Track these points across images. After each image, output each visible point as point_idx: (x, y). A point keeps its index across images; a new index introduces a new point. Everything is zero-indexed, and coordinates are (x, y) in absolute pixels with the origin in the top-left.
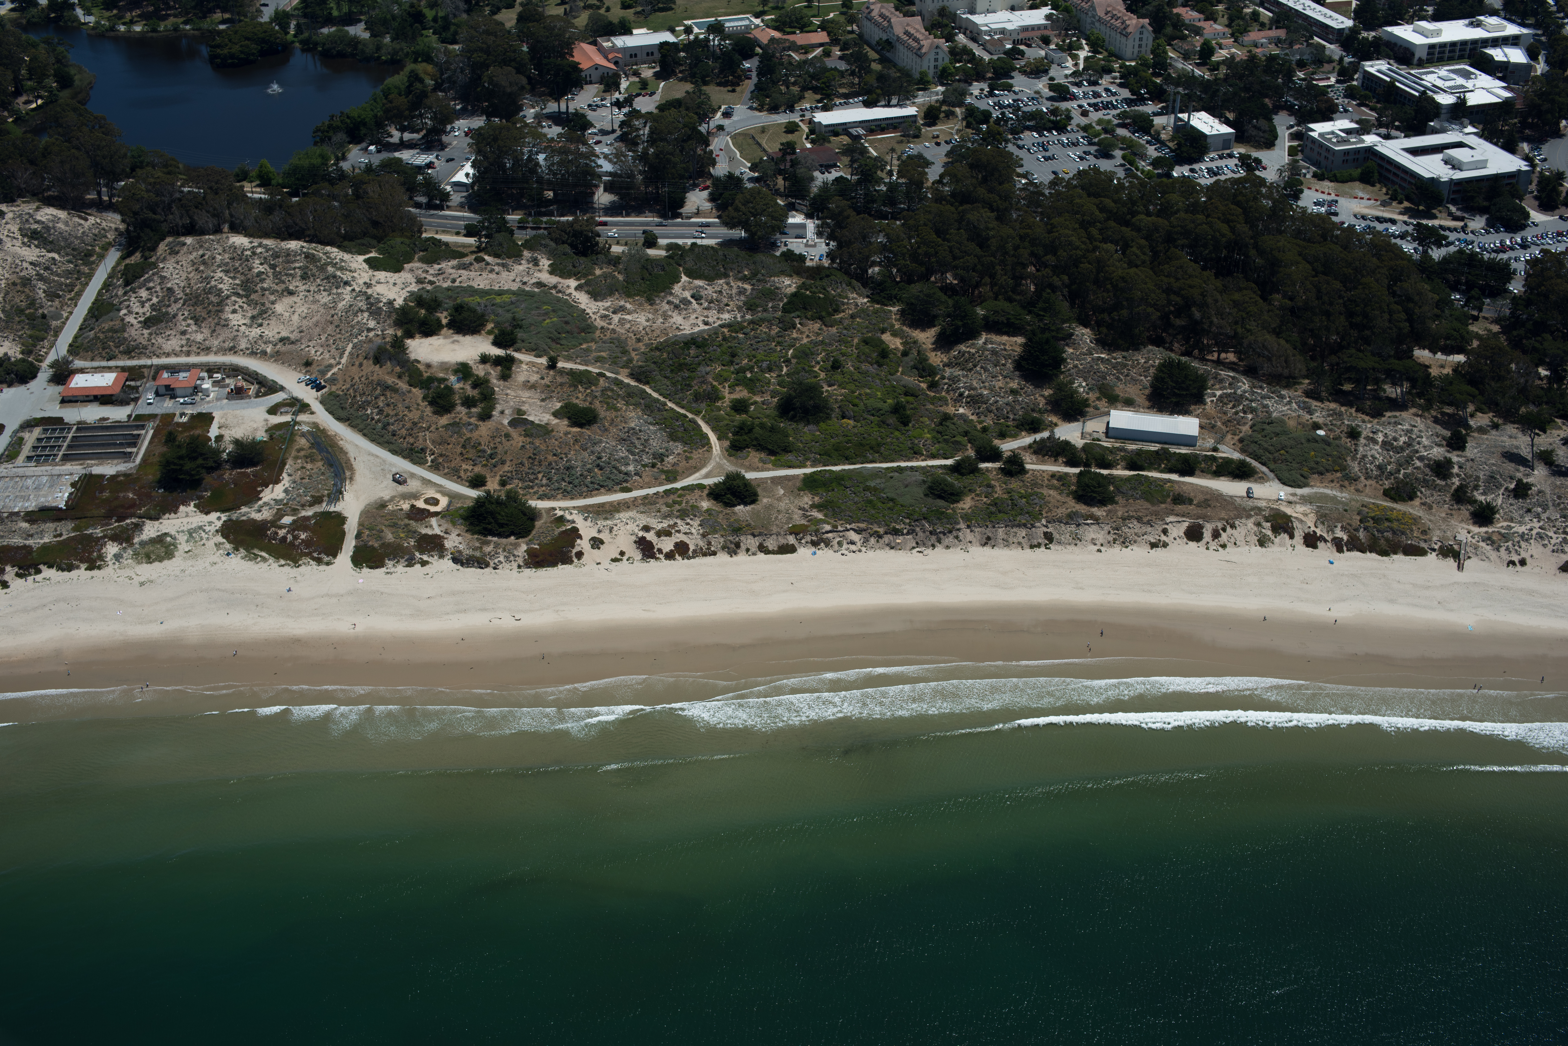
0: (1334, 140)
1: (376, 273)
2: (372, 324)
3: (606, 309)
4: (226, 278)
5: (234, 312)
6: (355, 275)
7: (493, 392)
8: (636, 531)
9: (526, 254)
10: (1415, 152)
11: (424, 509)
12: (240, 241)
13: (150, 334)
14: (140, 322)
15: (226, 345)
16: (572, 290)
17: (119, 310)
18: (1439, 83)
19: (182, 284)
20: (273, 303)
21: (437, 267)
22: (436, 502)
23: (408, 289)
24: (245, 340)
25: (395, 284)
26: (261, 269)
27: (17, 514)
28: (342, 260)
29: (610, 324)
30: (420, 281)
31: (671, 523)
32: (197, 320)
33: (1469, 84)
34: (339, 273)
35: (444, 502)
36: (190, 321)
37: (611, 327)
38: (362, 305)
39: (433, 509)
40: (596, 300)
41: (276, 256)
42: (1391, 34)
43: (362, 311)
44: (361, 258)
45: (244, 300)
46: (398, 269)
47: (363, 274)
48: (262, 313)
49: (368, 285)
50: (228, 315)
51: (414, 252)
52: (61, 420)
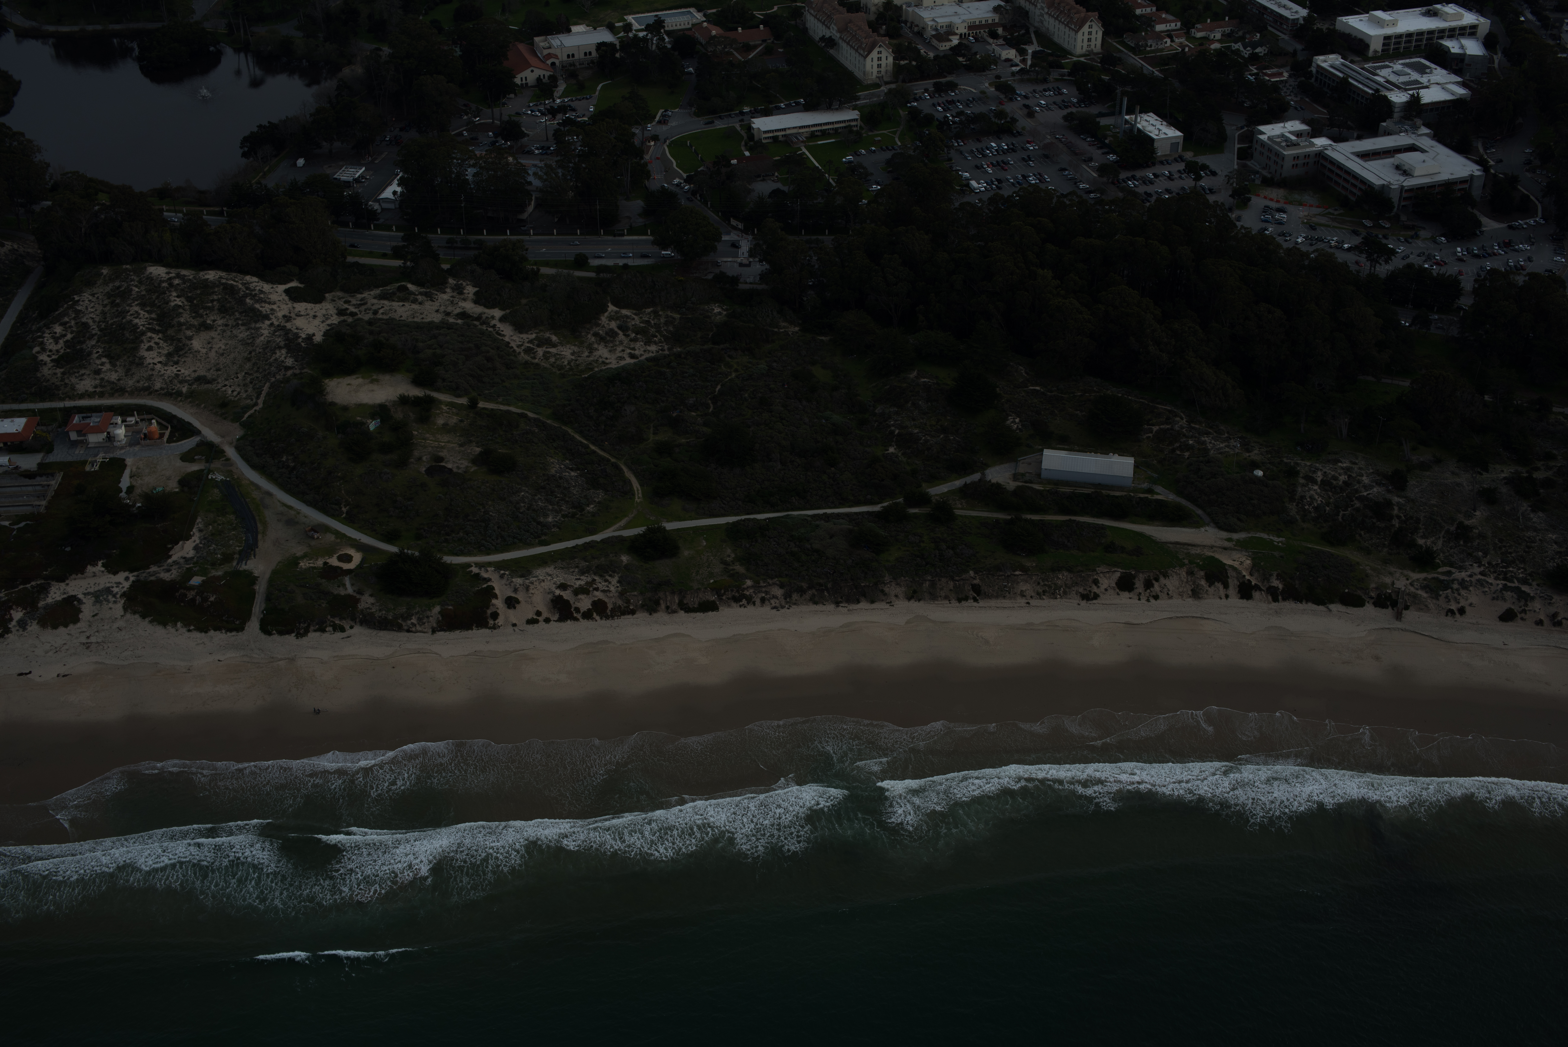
0: (1284, 144)
1: (295, 305)
2: (289, 362)
3: (531, 342)
4: (142, 312)
5: (150, 349)
6: (275, 307)
8: (554, 589)
9: (451, 281)
10: (1365, 156)
11: (338, 567)
12: (158, 271)
13: (63, 373)
14: (52, 361)
15: (140, 385)
17: (31, 348)
18: (1393, 78)
19: (97, 319)
20: (190, 338)
21: (360, 296)
22: (348, 559)
23: (329, 322)
25: (315, 317)
26: (178, 302)
28: (261, 292)
29: (534, 358)
30: (341, 312)
31: (589, 579)
32: (112, 358)
33: (1424, 80)
34: (257, 306)
36: (104, 360)
37: (536, 361)
38: (280, 341)
39: (346, 567)
42: (1346, 24)
43: (280, 348)
44: (282, 288)
45: (160, 335)
47: (283, 306)
49: (287, 318)
50: (143, 352)
51: (336, 280)
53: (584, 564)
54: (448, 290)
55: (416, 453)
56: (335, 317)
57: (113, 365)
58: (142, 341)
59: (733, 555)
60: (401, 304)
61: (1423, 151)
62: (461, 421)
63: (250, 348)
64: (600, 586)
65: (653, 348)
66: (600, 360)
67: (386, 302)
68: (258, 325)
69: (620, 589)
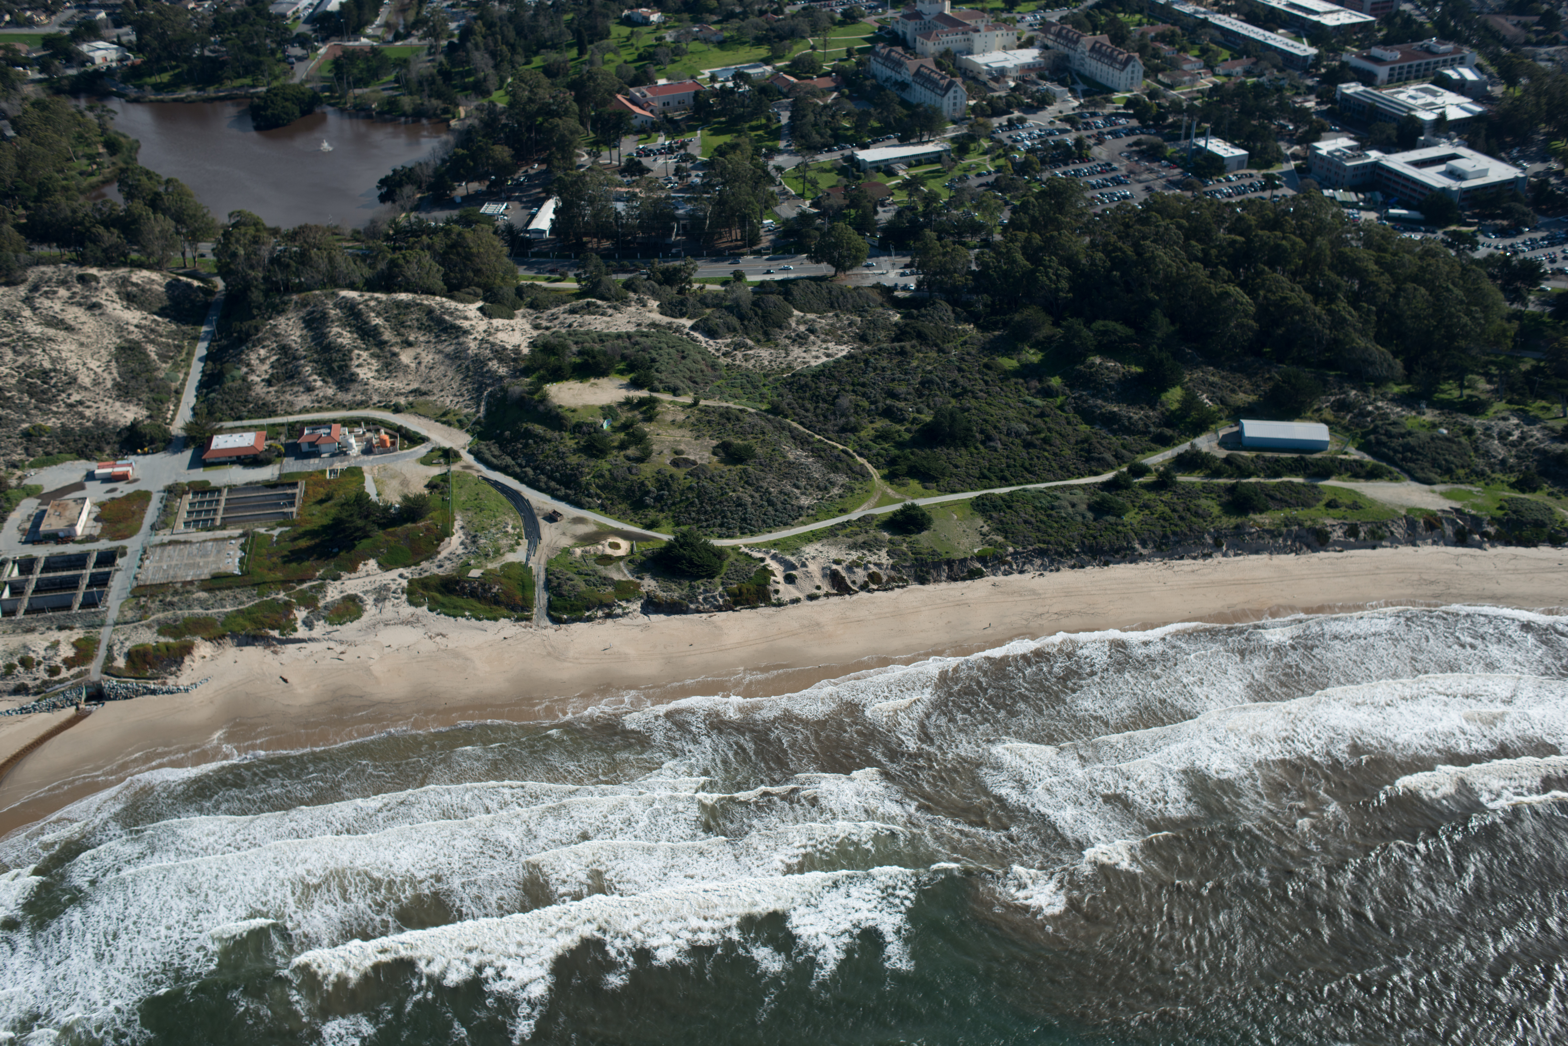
0: (1342, 157)
1: (492, 321)
2: (503, 371)
4: (344, 332)
5: (360, 365)
6: (473, 323)
7: (645, 435)
8: (827, 565)
10: (1419, 164)
11: (609, 555)
12: (350, 295)
13: (277, 391)
14: (263, 380)
15: (358, 399)
16: (687, 330)
17: (239, 370)
18: (1413, 101)
19: (299, 341)
20: (397, 354)
21: (549, 312)
22: (616, 546)
23: (528, 335)
24: (377, 393)
25: (513, 331)
26: (379, 321)
27: (191, 583)
28: (456, 310)
29: (735, 360)
31: (859, 554)
32: (324, 376)
34: (457, 322)
35: (626, 545)
36: (315, 377)
37: (737, 363)
38: (488, 353)
40: (714, 338)
41: (389, 308)
43: (490, 359)
44: (473, 306)
45: (367, 353)
46: (511, 317)
47: (481, 322)
48: (388, 365)
49: (489, 333)
51: (522, 298)
52: (207, 483)
53: (848, 541)
54: (633, 304)
55: (656, 448)
56: (532, 330)
57: (326, 382)
58: (351, 359)
59: (986, 526)
60: (593, 317)
61: (1466, 158)
62: (688, 418)
63: (458, 361)
64: (871, 559)
65: (845, 347)
66: (799, 360)
67: (577, 316)
68: (461, 340)
69: (890, 561)
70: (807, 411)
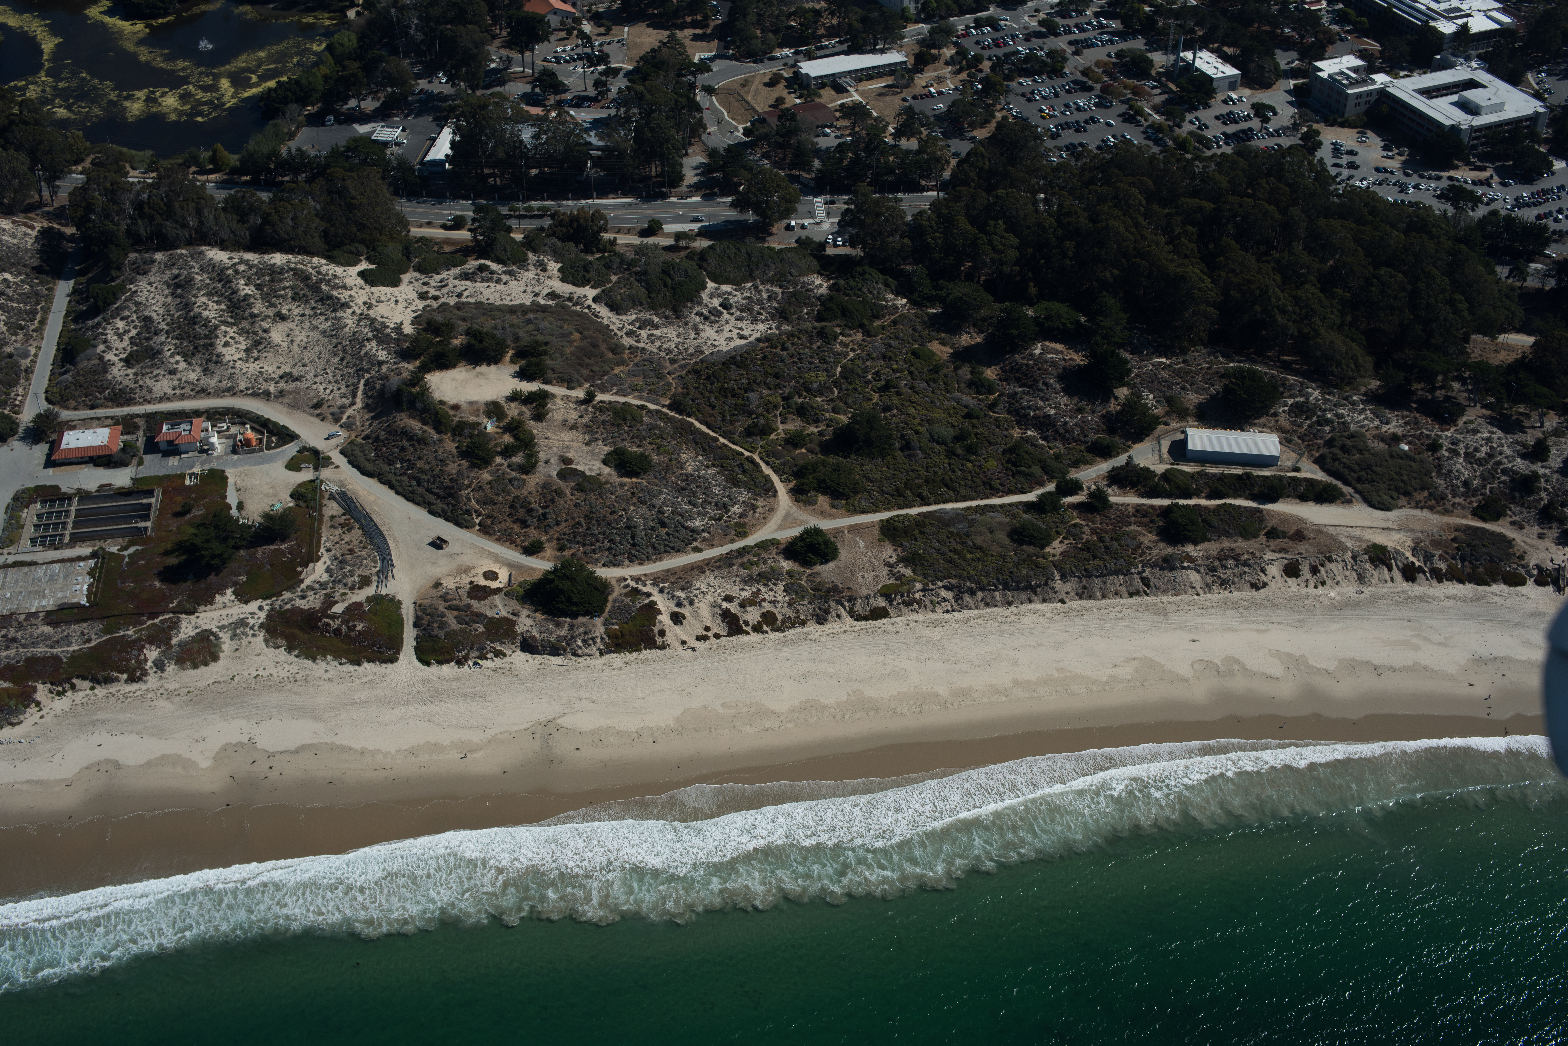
0: (1345, 82)
1: (374, 289)
2: (382, 355)
3: (631, 324)
4: (210, 303)
5: (226, 344)
6: (352, 293)
7: (533, 438)
8: (720, 601)
9: (531, 256)
10: (1428, 93)
11: (485, 587)
12: (218, 256)
13: (135, 374)
14: (121, 360)
15: (224, 385)
16: (589, 302)
17: (95, 346)
19: (161, 312)
20: (267, 331)
21: (438, 278)
22: (495, 576)
23: (413, 308)
24: (244, 378)
25: (397, 302)
26: (249, 290)
27: (35, 615)
28: (335, 276)
29: (639, 342)
30: (423, 296)
31: (754, 589)
32: (187, 356)
34: (335, 293)
35: (503, 575)
36: (178, 358)
37: (641, 345)
38: (367, 331)
39: (494, 585)
40: (618, 314)
41: (260, 273)
43: (368, 340)
44: (354, 270)
45: (235, 329)
46: (395, 282)
47: (361, 292)
48: (257, 344)
49: (369, 306)
50: (220, 349)
51: (409, 259)
52: (56, 488)
53: (743, 572)
54: (531, 267)
55: (542, 456)
56: (417, 302)
57: (189, 364)
58: (217, 337)
59: (895, 556)
60: (486, 284)
61: (1484, 87)
62: (581, 417)
63: (335, 341)
64: (766, 596)
65: (761, 327)
66: (709, 342)
67: (468, 283)
68: (338, 315)
69: (787, 598)
70: (713, 407)
